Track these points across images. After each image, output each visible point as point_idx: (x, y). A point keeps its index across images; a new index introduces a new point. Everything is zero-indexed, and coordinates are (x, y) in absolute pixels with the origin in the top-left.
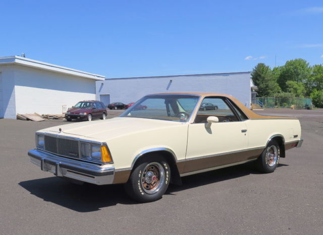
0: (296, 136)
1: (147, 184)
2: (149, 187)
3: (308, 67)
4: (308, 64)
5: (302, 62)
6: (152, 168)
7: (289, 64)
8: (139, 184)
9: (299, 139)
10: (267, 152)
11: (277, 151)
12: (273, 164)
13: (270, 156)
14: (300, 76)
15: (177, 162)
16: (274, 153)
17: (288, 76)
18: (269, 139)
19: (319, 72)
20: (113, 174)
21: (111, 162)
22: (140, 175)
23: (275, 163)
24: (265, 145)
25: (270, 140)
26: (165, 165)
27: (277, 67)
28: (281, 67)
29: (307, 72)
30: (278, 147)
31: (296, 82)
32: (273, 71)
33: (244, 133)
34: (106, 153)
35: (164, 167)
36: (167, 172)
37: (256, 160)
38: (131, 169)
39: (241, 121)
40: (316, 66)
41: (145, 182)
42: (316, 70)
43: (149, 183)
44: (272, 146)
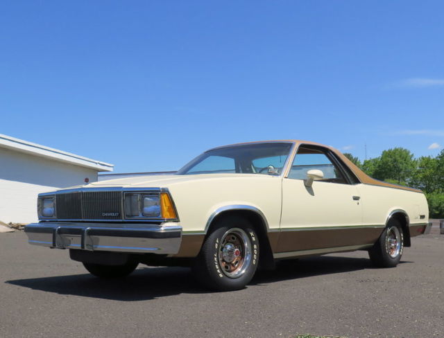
0: (423, 217)
1: (226, 263)
2: (229, 266)
3: (413, 159)
4: (413, 155)
5: (404, 153)
6: (233, 238)
7: (387, 154)
8: (216, 259)
9: (427, 222)
10: (386, 235)
11: (399, 236)
12: (395, 254)
13: (390, 242)
14: (402, 173)
15: (268, 231)
16: (395, 238)
17: (386, 173)
18: (388, 216)
19: (428, 167)
20: (179, 236)
21: (176, 219)
22: (216, 245)
23: (398, 253)
24: (384, 223)
25: (390, 217)
26: (252, 234)
27: (368, 160)
28: (374, 160)
29: (410, 167)
30: (401, 229)
31: (397, 181)
32: (364, 165)
33: (356, 201)
34: (168, 204)
35: (250, 237)
36: (255, 247)
37: (373, 246)
38: (205, 233)
39: (350, 184)
40: (423, 158)
41: (223, 261)
42: (424, 164)
43: (228, 261)
44: (393, 227)
